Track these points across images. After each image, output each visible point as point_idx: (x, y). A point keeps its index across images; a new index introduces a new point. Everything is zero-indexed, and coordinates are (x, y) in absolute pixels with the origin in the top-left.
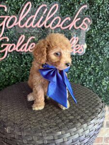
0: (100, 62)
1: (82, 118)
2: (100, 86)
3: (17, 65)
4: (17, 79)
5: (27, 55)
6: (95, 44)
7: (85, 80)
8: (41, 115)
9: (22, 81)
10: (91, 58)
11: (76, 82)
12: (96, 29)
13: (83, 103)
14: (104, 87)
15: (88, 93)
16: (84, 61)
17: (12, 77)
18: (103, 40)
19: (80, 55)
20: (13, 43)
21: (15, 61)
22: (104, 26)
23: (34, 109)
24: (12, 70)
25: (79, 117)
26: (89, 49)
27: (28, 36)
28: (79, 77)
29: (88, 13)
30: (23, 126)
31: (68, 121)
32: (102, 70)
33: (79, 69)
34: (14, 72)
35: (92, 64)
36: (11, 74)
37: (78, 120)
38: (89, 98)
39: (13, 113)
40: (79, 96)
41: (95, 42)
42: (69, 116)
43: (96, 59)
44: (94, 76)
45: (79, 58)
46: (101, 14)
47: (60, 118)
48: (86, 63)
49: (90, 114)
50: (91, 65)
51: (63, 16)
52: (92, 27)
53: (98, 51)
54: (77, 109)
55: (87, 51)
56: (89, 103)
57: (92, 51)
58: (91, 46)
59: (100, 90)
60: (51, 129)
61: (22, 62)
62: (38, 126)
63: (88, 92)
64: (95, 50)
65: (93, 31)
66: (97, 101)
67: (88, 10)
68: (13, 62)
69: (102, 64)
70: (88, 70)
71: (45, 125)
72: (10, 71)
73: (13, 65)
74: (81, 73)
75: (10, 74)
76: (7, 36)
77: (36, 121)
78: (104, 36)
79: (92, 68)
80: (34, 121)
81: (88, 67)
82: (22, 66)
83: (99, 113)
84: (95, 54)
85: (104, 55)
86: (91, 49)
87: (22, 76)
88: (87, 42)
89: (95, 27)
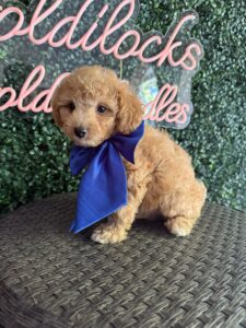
0: (219, 145)
2: (217, 201)
3: (18, 150)
5: (46, 122)
6: (209, 105)
10: (201, 137)
12: (211, 72)
16: (187, 144)
18: (224, 96)
19: (179, 127)
21: (9, 141)
26: (196, 116)
29: (196, 34)
35: (202, 151)
41: (210, 100)
44: (207, 177)
46: (221, 39)
48: (190, 147)
50: (199, 153)
51: (145, 32)
52: (204, 65)
53: (215, 120)
55: (193, 120)
57: (203, 121)
58: (202, 110)
64: (210, 118)
65: (204, 75)
67: (195, 28)
69: (222, 150)
79: (202, 160)
82: (32, 153)
84: (209, 127)
85: (225, 131)
86: (202, 115)
87: (31, 184)
88: (193, 100)
89: (208, 66)
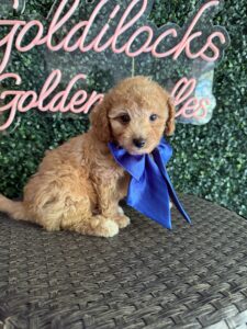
1: (234, 289)
3: (40, 145)
5: (64, 120)
6: (235, 100)
7: (210, 187)
8: (112, 278)
10: (227, 134)
12: (240, 60)
15: (229, 220)
16: (209, 141)
19: (200, 123)
20: (31, 89)
21: (33, 137)
24: (25, 158)
25: (225, 286)
26: (220, 110)
27: (69, 74)
28: (195, 179)
29: (221, 21)
31: (195, 297)
33: (195, 160)
35: (227, 149)
36: (23, 168)
37: (225, 295)
38: (235, 230)
41: (237, 93)
42: (194, 284)
43: (239, 135)
44: (234, 178)
45: (195, 131)
47: (169, 288)
48: (214, 144)
50: (224, 151)
51: (159, 25)
52: (230, 54)
53: (243, 115)
54: (213, 262)
55: (215, 114)
56: (240, 243)
57: (228, 116)
58: (227, 104)
61: (51, 138)
62: (105, 316)
63: (228, 217)
64: (236, 113)
65: (231, 65)
67: (219, 14)
68: (28, 138)
70: (217, 163)
71: (128, 310)
72: (21, 160)
73: (29, 146)
74: (201, 169)
75: (20, 168)
76: (16, 71)
77: (97, 298)
79: (228, 158)
80: (91, 297)
81: (217, 156)
84: (236, 122)
86: (227, 109)
88: (217, 93)
89: (236, 55)
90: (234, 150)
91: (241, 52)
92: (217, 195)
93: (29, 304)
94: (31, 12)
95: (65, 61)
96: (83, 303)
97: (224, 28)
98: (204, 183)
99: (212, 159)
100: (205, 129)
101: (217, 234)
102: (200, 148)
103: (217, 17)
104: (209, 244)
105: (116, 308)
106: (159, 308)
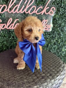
0: (61, 36)
1: (51, 75)
2: (61, 52)
3: (7, 38)
4: (7, 47)
5: (13, 31)
6: (58, 25)
7: (51, 48)
9: (11, 48)
10: (56, 34)
11: (45, 49)
12: (59, 15)
13: (51, 64)
14: (63, 52)
16: (51, 36)
17: (4, 46)
18: (63, 22)
19: (49, 32)
20: (5, 23)
21: (6, 36)
22: (64, 13)
23: (18, 69)
25: (49, 74)
26: (54, 28)
27: (14, 19)
28: (48, 46)
29: (54, 4)
30: (10, 82)
31: (41, 77)
32: (62, 41)
33: (47, 41)
34: (6, 43)
35: (56, 38)
36: (4, 44)
37: (48, 77)
38: (55, 60)
39: (3, 72)
40: (48, 59)
41: (59, 23)
42: (42, 74)
43: (59, 34)
44: (57, 45)
45: (48, 34)
46: (62, 4)
47: (36, 75)
48: (52, 37)
49: (56, 72)
50: (55, 39)
51: (38, 5)
52: (57, 13)
53: (60, 29)
54: (47, 69)
55: (53, 29)
56: (55, 64)
57: (56, 29)
58: (56, 26)
59: (61, 54)
60: (30, 84)
61: (10, 36)
62: (20, 82)
63: (54, 56)
64: (58, 29)
65: (57, 16)
66: (60, 62)
67: (54, 2)
68: (4, 36)
69: (63, 38)
70: (53, 41)
71: (26, 81)
72: (3, 42)
73: (5, 38)
74: (49, 43)
75: (3, 44)
77: (19, 78)
78: (64, 19)
79: (56, 40)
80: (18, 78)
81: (53, 40)
82: (10, 38)
83: (62, 71)
84: (58, 31)
85: (64, 32)
86: (56, 28)
87: (11, 45)
88: (53, 23)
89: (58, 13)
90: (58, 38)
91: (60, 12)
92: (53, 50)
93: (4, 80)
94: (3, 3)
95: (13, 15)
96: (16, 79)
97: (55, 6)
98: (50, 47)
99: (52, 40)
100: (50, 33)
101: (50, 61)
102: (49, 38)
103: (53, 3)
104: (47, 64)
105: (23, 80)
106: (33, 80)
